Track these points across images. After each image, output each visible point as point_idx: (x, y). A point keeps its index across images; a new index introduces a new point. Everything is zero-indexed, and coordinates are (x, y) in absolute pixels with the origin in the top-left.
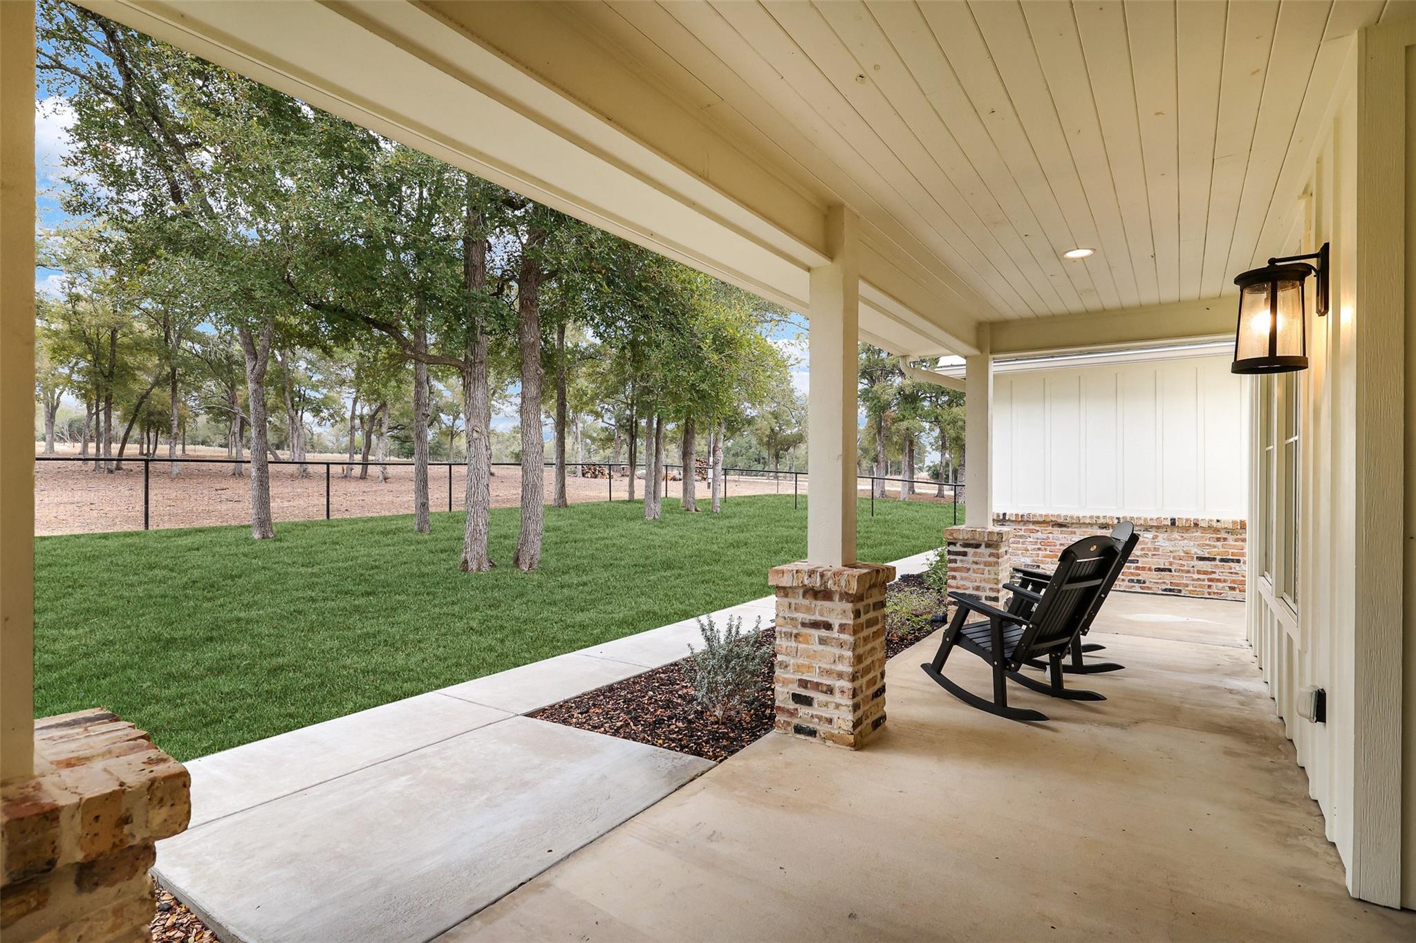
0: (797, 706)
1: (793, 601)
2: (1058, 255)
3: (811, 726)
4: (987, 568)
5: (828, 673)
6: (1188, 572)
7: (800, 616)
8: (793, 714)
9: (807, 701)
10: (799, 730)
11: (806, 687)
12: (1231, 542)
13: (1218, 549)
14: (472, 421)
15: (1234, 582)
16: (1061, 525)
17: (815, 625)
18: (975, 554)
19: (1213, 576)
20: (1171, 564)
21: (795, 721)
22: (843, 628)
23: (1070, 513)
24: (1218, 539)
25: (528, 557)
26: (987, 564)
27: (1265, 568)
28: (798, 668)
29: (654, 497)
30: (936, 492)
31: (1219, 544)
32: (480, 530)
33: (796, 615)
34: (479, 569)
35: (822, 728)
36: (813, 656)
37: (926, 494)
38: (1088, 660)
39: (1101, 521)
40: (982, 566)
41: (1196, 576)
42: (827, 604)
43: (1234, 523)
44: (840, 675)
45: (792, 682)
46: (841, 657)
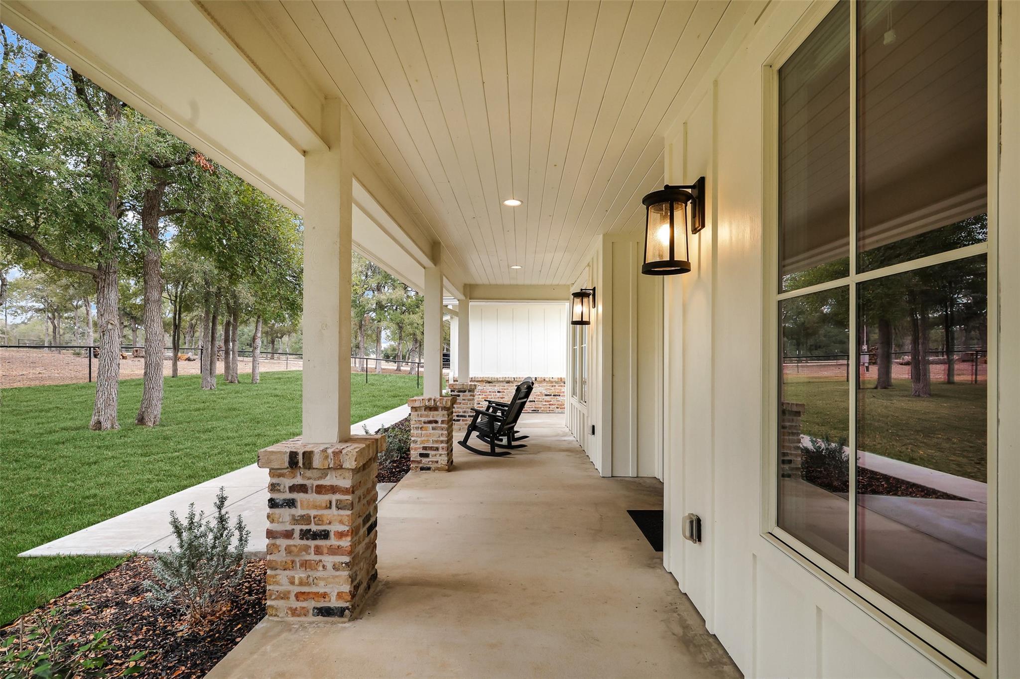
0: (422, 458)
1: (419, 413)
2: (509, 267)
3: (428, 466)
4: (469, 402)
5: (437, 442)
6: (541, 401)
7: (423, 419)
8: (419, 462)
9: (427, 456)
10: (422, 469)
11: (426, 450)
12: (557, 387)
13: (553, 391)
14: (106, 315)
15: (558, 405)
16: (489, 382)
17: (430, 422)
18: (464, 396)
19: (551, 403)
20: (535, 398)
21: (421, 465)
22: (443, 422)
23: (493, 376)
24: (552, 386)
25: (152, 416)
26: (469, 400)
27: (574, 393)
28: (422, 442)
29: (211, 373)
30: (396, 368)
31: (553, 388)
32: (113, 398)
33: (421, 419)
34: (112, 427)
35: (433, 466)
36: (430, 435)
37: (388, 369)
38: (517, 435)
39: (507, 379)
40: (467, 401)
41: (544, 403)
42: (436, 413)
43: (558, 378)
44: (442, 442)
45: (419, 448)
46: (442, 434)
